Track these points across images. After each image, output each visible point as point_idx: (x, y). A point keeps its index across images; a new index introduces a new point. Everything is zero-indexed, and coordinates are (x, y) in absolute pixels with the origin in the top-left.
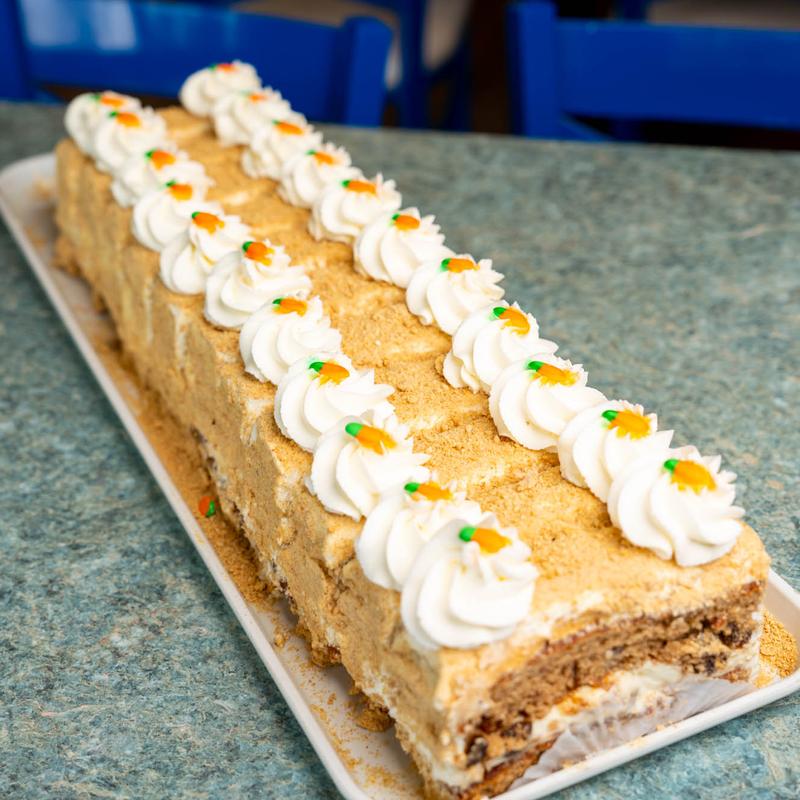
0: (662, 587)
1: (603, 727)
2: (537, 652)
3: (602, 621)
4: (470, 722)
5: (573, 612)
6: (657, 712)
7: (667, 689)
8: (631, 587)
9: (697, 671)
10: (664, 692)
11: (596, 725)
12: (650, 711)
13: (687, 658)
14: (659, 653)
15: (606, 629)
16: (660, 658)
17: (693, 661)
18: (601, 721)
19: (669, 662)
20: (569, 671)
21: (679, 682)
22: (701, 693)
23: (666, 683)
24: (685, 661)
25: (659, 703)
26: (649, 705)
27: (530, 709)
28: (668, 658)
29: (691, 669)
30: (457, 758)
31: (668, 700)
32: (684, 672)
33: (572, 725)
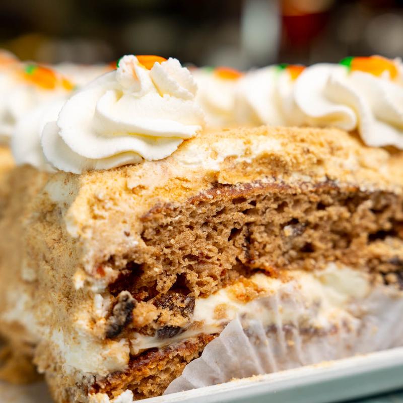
0: (346, 156)
1: (282, 334)
2: (203, 190)
3: (280, 177)
4: (112, 260)
5: (247, 153)
6: (343, 334)
7: (353, 307)
8: (313, 143)
9: (387, 283)
10: (351, 312)
11: (272, 329)
12: (335, 329)
13: (376, 262)
14: (344, 254)
15: (285, 186)
16: (345, 259)
17: (383, 268)
18: (279, 324)
19: (354, 265)
20: (240, 239)
21: (366, 297)
22: (392, 315)
23: (353, 299)
24: (374, 265)
25: (345, 324)
26: (334, 321)
27: (192, 277)
28: (354, 260)
29: (380, 278)
30: (94, 321)
31: (354, 323)
32: (372, 282)
33: (243, 316)
